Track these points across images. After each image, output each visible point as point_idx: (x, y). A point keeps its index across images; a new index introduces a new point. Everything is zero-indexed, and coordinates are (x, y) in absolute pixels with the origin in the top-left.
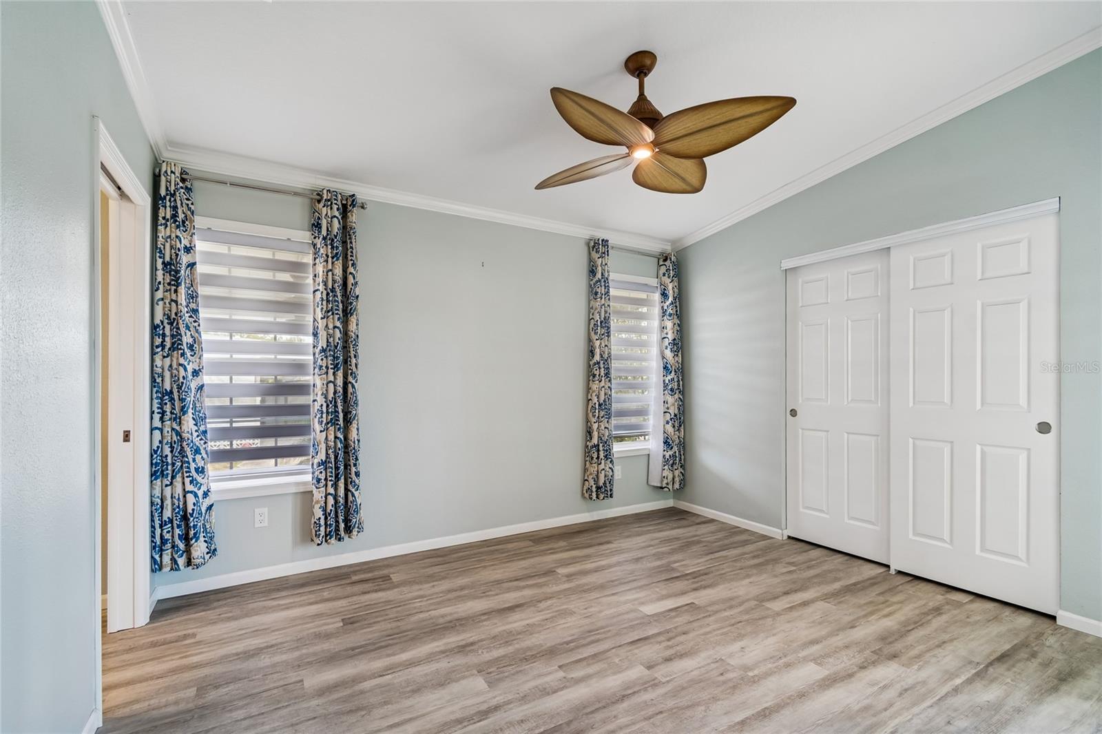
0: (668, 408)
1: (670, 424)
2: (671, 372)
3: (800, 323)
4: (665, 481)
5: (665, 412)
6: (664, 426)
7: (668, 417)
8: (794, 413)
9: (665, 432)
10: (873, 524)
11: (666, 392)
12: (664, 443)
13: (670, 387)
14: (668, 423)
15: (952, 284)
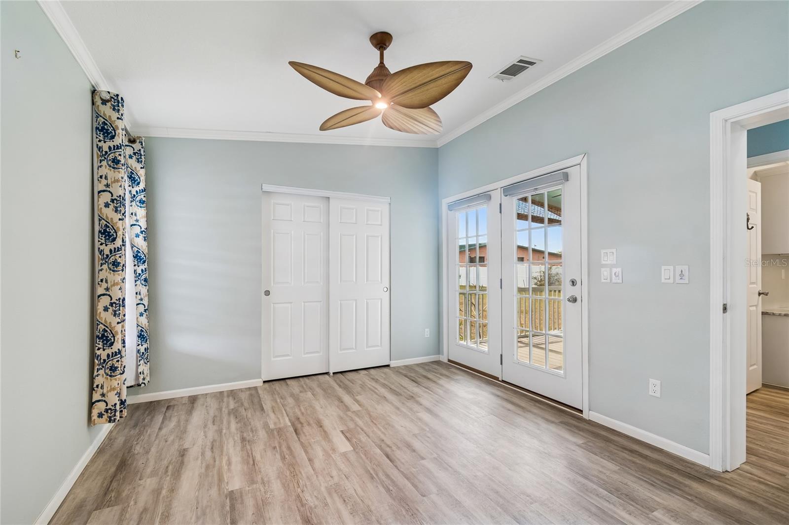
0: (141, 300)
1: (145, 315)
2: (144, 262)
3: (272, 231)
4: (142, 376)
5: (137, 304)
6: (137, 318)
7: (141, 308)
8: (267, 293)
9: (138, 325)
10: (317, 352)
11: (138, 282)
12: (139, 337)
13: (143, 277)
14: (141, 315)
15: (356, 224)
